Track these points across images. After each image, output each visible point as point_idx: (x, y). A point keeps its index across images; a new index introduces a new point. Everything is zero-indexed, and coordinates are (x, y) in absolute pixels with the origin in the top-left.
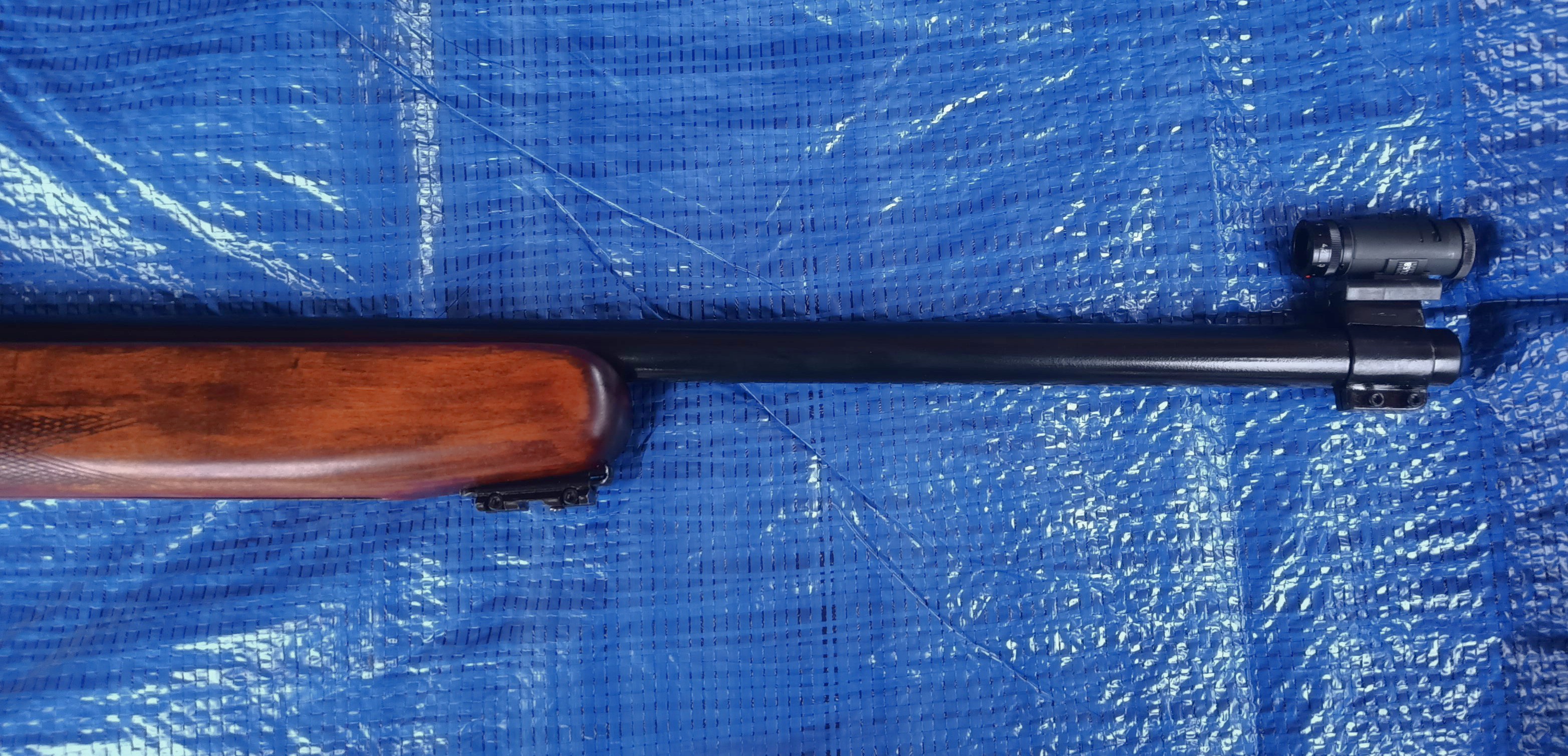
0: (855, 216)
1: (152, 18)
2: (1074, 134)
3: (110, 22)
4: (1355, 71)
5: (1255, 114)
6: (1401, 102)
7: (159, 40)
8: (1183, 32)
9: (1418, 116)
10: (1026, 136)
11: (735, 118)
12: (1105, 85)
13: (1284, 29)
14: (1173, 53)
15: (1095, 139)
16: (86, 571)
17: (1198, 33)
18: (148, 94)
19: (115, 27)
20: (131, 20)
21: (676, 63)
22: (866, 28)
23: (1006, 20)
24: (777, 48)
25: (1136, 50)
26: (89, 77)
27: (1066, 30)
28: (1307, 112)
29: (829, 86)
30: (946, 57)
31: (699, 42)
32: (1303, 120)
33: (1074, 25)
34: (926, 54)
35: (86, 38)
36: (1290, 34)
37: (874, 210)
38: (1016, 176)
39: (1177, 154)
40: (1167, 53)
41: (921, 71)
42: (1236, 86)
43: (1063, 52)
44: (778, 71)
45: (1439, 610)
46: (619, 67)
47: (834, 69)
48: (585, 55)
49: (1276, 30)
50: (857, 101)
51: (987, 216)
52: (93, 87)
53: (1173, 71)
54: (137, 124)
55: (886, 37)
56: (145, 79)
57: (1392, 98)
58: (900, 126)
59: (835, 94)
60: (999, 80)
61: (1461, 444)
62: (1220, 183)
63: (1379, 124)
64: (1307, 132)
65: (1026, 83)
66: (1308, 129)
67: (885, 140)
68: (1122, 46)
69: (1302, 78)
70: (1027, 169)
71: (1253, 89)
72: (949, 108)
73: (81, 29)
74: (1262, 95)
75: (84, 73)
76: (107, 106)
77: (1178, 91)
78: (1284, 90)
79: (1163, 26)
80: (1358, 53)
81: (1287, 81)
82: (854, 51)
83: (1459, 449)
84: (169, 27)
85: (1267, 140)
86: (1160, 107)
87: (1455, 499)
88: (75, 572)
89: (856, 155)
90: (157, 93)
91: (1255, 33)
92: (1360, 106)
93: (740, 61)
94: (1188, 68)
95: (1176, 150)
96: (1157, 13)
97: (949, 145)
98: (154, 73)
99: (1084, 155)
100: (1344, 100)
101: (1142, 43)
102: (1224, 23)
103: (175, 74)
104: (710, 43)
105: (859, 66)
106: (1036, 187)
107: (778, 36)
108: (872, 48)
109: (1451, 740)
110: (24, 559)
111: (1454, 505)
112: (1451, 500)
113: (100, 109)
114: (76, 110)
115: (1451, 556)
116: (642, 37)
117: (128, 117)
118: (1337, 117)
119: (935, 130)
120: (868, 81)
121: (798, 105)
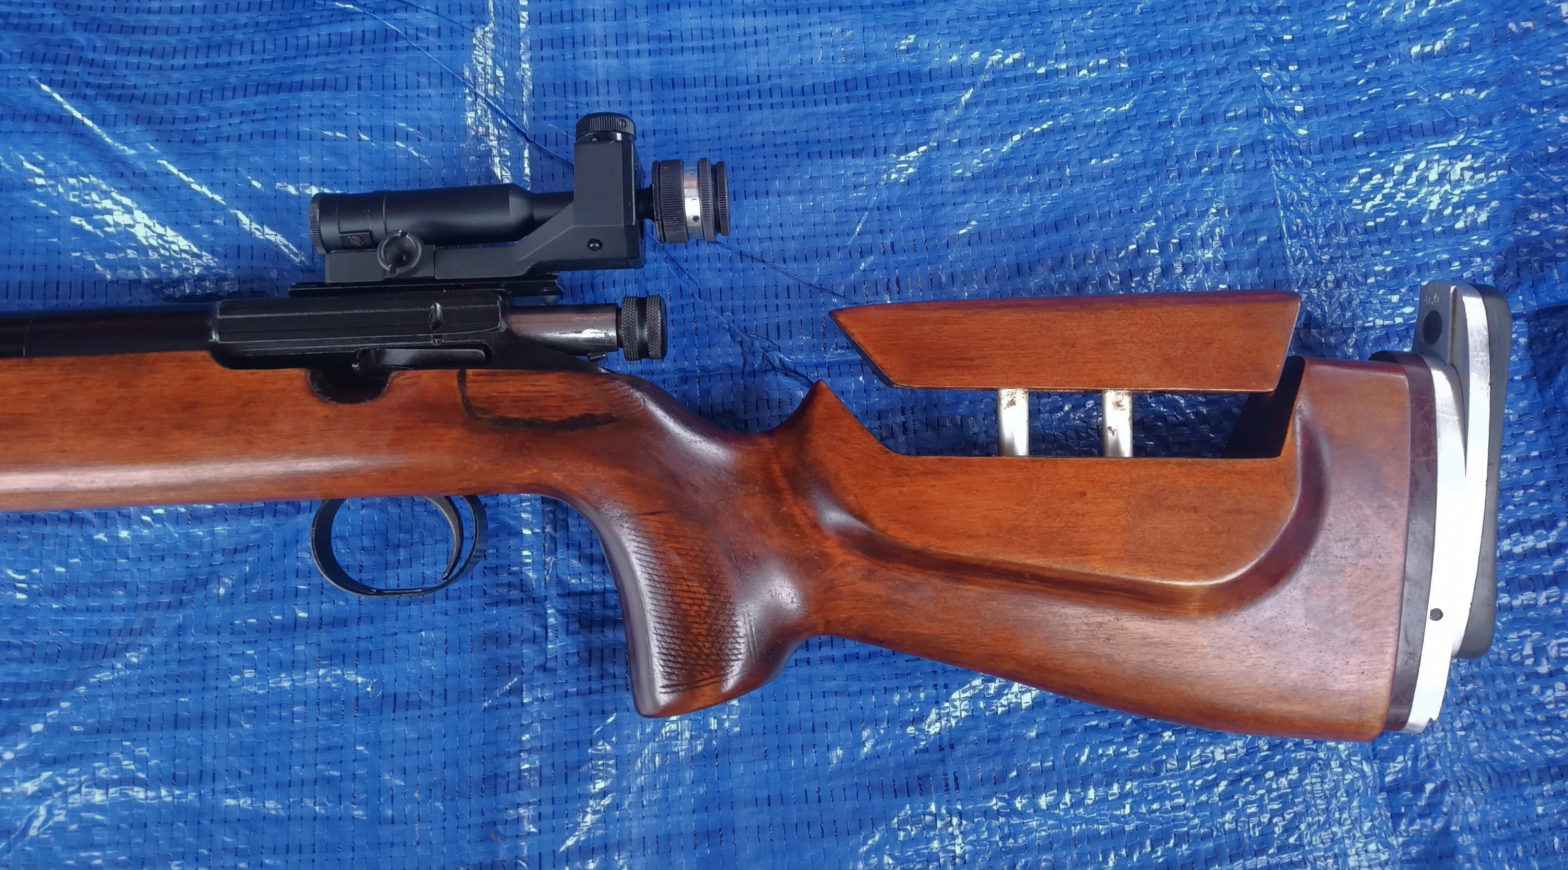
0: (933, 239)
1: (247, 57)
2: (1138, 159)
3: (201, 61)
4: (1399, 96)
5: (1309, 137)
6: (1445, 123)
7: (255, 77)
8: (1235, 63)
9: (1462, 136)
10: (1093, 162)
11: (816, 148)
12: (1164, 113)
13: (1329, 60)
14: (1227, 83)
15: (1160, 164)
16: (158, 606)
17: (1250, 64)
18: (247, 128)
19: (207, 65)
20: (224, 59)
21: (755, 101)
22: (934, 65)
23: (1067, 56)
24: (851, 85)
25: (1192, 81)
26: (181, 111)
27: (1123, 65)
28: (1357, 135)
29: (902, 118)
30: (1014, 90)
31: (776, 81)
32: (1355, 143)
33: (1130, 61)
34: (991, 89)
35: (177, 76)
36: (1334, 65)
37: (952, 233)
38: (1086, 198)
39: (1240, 175)
40: (1223, 83)
41: (988, 104)
42: (1290, 112)
43: (1122, 84)
44: (852, 105)
45: (1527, 607)
46: (702, 105)
47: (906, 104)
48: (669, 94)
49: (1320, 62)
50: (929, 132)
51: (1061, 237)
52: (186, 120)
53: (1229, 99)
54: (238, 156)
55: (954, 73)
56: (243, 113)
57: (1436, 120)
58: (973, 155)
59: (909, 126)
60: (1063, 111)
61: (1531, 445)
62: (1283, 201)
63: (1426, 144)
64: (1359, 153)
65: (1089, 114)
66: (1360, 150)
67: (957, 168)
68: (1178, 77)
69: (1350, 104)
70: (1096, 192)
71: (1306, 115)
72: (1016, 138)
73: (172, 67)
74: (1314, 120)
75: (176, 107)
76: (203, 138)
77: (1235, 117)
78: (1334, 116)
79: (1216, 59)
80: (1400, 80)
81: (1337, 107)
82: (923, 86)
83: (1530, 448)
84: (265, 66)
85: (1323, 162)
86: (1218, 133)
87: (1532, 498)
88: (147, 607)
89: (930, 182)
90: (259, 127)
91: (1302, 64)
92: (1407, 128)
93: (815, 97)
94: (1244, 95)
95: (1239, 171)
96: (1208, 47)
97: (1020, 172)
98: (252, 109)
99: (1149, 178)
100: (1391, 123)
101: (1196, 75)
102: (1273, 55)
103: (277, 109)
104: (785, 82)
105: (930, 100)
106: (1107, 209)
107: (850, 74)
108: (942, 83)
109: (1557, 739)
110: (95, 594)
111: (1532, 504)
112: (1529, 498)
113: (194, 141)
114: (169, 141)
115: (1534, 554)
116: (722, 76)
117: (225, 149)
118: (1386, 139)
119: (1005, 159)
120: (940, 113)
121: (873, 136)
